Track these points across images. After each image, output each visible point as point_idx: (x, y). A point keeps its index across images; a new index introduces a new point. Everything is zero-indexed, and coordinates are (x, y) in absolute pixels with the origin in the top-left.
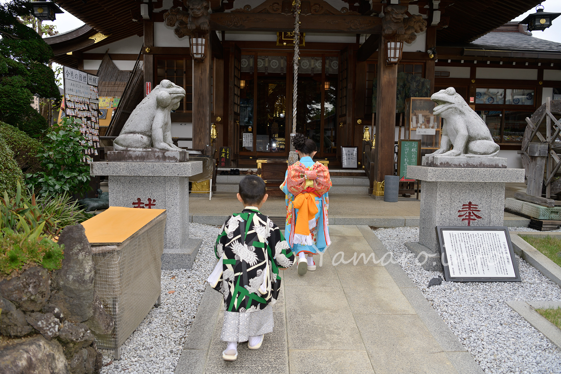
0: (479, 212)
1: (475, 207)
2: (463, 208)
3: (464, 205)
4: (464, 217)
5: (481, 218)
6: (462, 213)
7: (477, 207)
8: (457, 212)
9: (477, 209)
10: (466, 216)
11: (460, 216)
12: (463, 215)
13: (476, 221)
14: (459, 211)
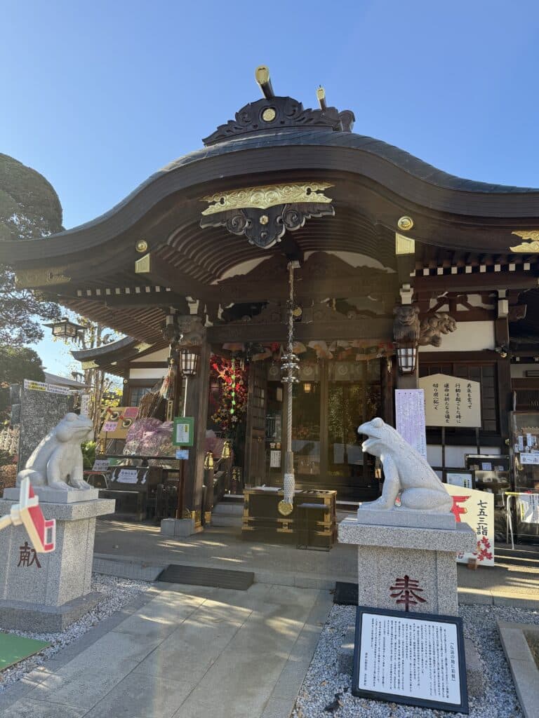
0: (421, 592)
1: (414, 583)
2: (397, 584)
3: (398, 580)
4: (399, 598)
5: (425, 601)
6: (397, 592)
7: (417, 584)
8: (388, 590)
9: (418, 588)
10: (402, 596)
11: (394, 595)
12: (398, 595)
13: (417, 605)
14: (392, 588)
